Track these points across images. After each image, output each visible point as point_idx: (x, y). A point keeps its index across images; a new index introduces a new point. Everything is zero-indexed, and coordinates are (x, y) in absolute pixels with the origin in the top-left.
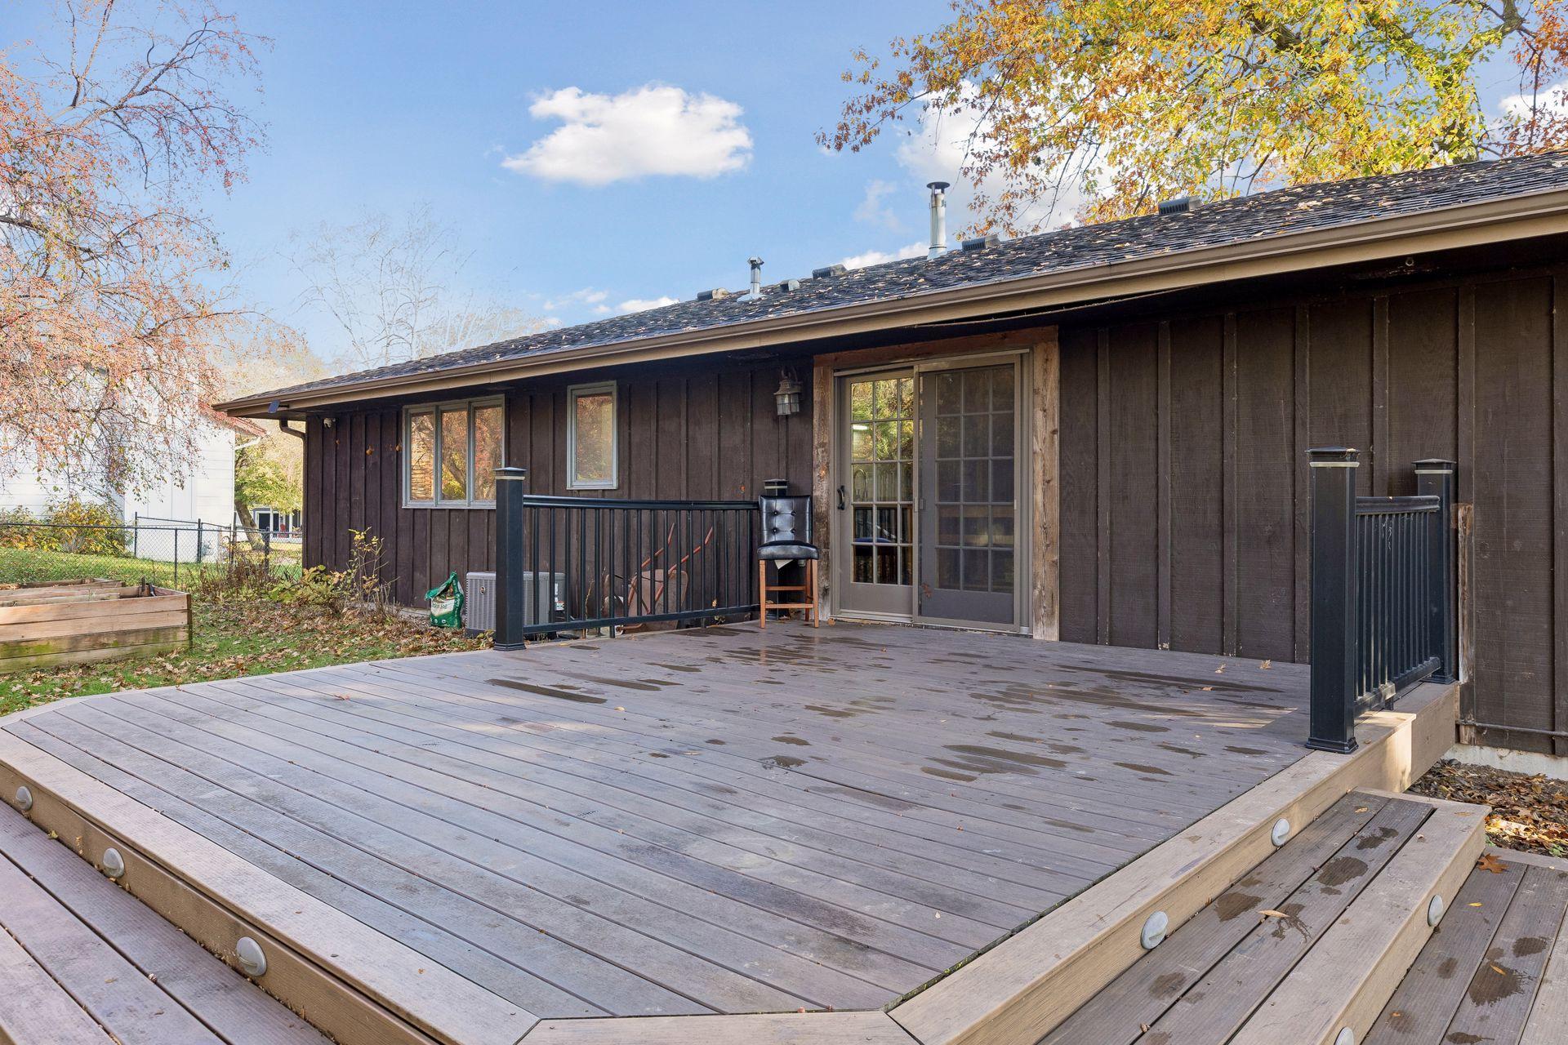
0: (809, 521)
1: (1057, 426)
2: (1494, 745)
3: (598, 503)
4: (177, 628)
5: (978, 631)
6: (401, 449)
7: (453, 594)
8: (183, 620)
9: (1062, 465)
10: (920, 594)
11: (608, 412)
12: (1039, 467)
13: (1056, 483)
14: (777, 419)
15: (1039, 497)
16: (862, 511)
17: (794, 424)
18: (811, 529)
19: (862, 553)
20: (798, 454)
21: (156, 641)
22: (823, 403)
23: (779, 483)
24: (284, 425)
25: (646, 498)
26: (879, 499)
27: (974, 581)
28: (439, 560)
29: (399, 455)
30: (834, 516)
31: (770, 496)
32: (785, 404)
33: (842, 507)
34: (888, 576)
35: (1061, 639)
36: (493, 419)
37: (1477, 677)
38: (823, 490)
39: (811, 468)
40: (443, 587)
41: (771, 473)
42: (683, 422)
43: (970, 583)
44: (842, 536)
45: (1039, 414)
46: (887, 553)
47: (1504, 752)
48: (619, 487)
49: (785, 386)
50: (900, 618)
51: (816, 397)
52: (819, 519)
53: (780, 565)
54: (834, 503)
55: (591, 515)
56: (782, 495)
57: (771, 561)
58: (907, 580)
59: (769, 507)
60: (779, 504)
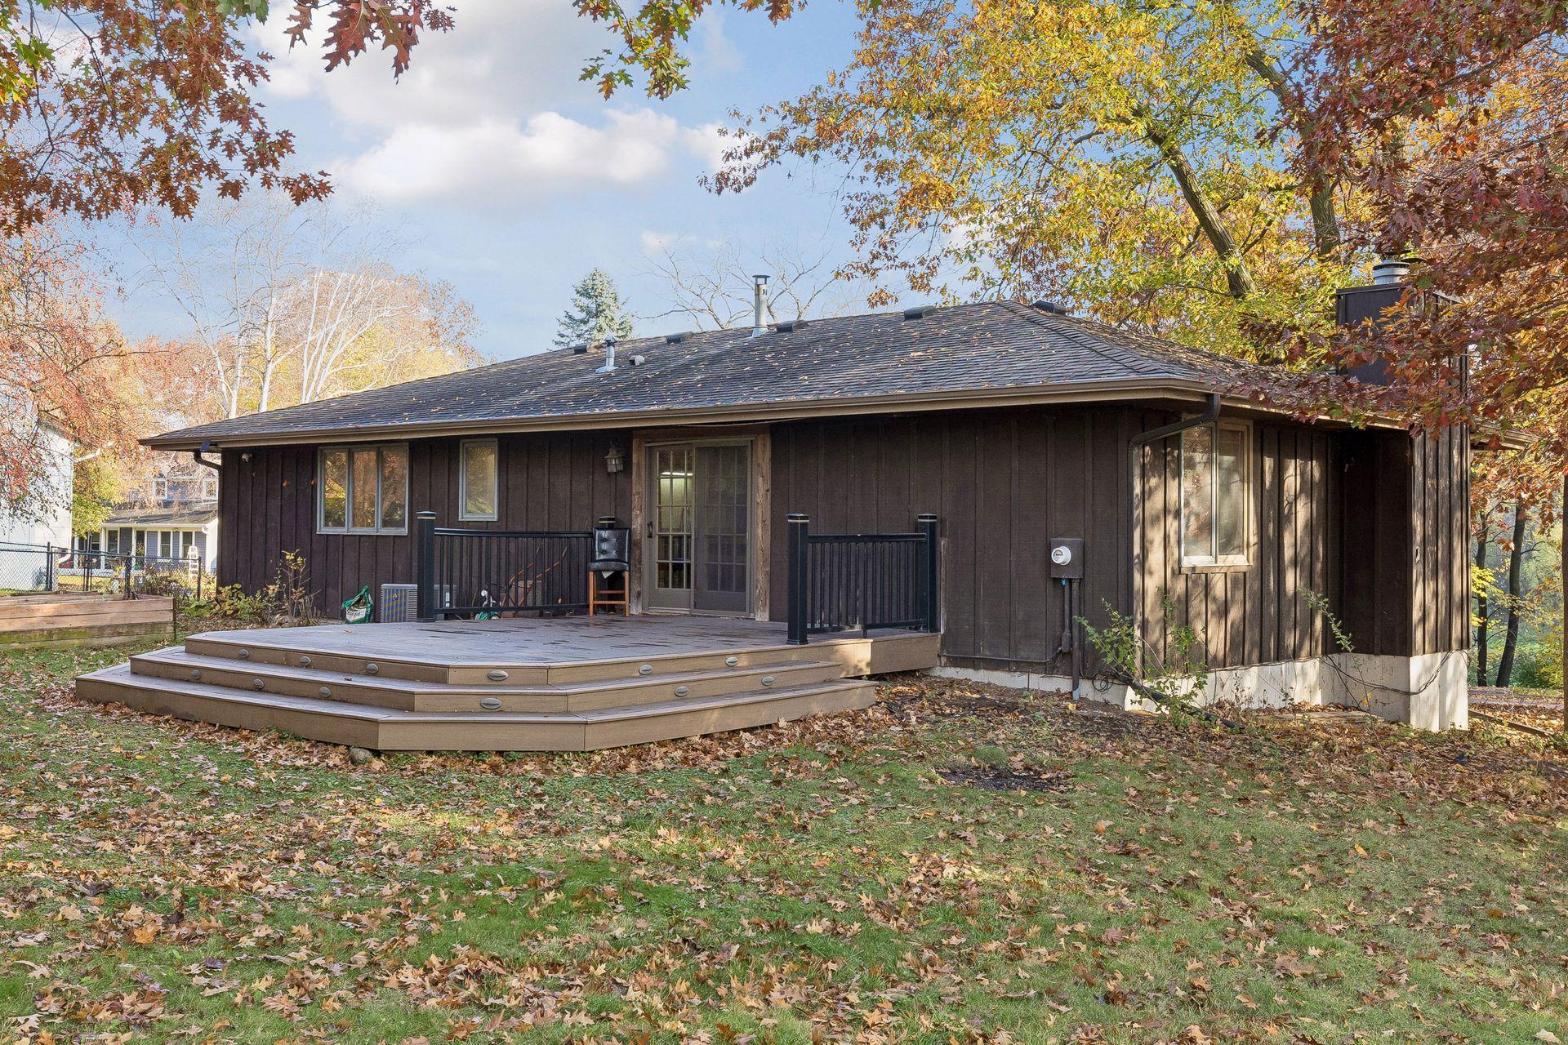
0: (627, 545)
1: (769, 487)
2: (955, 666)
3: (483, 531)
4: (167, 623)
5: (727, 618)
6: (316, 484)
7: (365, 604)
8: (169, 617)
9: (772, 511)
10: (695, 595)
11: (491, 460)
12: (760, 512)
13: (768, 522)
14: (609, 474)
15: (760, 531)
16: (664, 539)
17: (620, 477)
18: (629, 552)
19: (663, 567)
20: (623, 499)
21: (152, 632)
22: (638, 464)
23: (609, 519)
24: (198, 457)
25: (519, 528)
26: (674, 530)
27: (726, 585)
28: (349, 576)
29: (314, 488)
30: (645, 542)
31: (602, 528)
32: (613, 464)
33: (650, 536)
34: (678, 584)
35: (771, 620)
36: (399, 463)
37: (948, 630)
38: (638, 524)
39: (631, 509)
40: (357, 598)
41: (605, 514)
42: (546, 472)
43: (723, 587)
44: (650, 555)
45: (760, 479)
46: (678, 568)
47: (958, 669)
48: (499, 520)
49: (613, 452)
50: (684, 611)
51: (634, 461)
52: (634, 545)
53: (606, 575)
54: (645, 533)
55: (476, 541)
56: (610, 527)
57: (598, 572)
58: (688, 586)
59: (600, 536)
60: (605, 534)
